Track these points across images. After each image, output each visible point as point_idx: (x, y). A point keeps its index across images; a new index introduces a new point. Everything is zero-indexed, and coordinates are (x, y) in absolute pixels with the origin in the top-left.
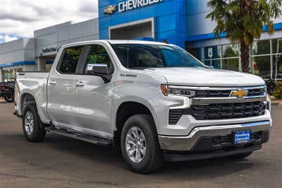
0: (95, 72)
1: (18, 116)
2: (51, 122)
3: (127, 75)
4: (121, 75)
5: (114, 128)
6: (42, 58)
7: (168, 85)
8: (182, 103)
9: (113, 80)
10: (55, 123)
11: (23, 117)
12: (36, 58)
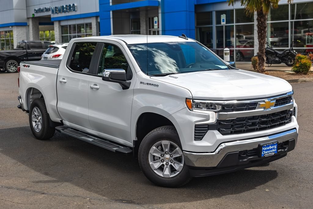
0: (112, 78)
1: (24, 110)
2: (62, 121)
3: (148, 84)
4: (141, 83)
5: (134, 137)
6: (34, 18)
7: (193, 99)
8: (208, 118)
9: (131, 87)
10: (67, 123)
11: (30, 112)
12: (28, 18)
